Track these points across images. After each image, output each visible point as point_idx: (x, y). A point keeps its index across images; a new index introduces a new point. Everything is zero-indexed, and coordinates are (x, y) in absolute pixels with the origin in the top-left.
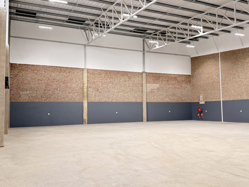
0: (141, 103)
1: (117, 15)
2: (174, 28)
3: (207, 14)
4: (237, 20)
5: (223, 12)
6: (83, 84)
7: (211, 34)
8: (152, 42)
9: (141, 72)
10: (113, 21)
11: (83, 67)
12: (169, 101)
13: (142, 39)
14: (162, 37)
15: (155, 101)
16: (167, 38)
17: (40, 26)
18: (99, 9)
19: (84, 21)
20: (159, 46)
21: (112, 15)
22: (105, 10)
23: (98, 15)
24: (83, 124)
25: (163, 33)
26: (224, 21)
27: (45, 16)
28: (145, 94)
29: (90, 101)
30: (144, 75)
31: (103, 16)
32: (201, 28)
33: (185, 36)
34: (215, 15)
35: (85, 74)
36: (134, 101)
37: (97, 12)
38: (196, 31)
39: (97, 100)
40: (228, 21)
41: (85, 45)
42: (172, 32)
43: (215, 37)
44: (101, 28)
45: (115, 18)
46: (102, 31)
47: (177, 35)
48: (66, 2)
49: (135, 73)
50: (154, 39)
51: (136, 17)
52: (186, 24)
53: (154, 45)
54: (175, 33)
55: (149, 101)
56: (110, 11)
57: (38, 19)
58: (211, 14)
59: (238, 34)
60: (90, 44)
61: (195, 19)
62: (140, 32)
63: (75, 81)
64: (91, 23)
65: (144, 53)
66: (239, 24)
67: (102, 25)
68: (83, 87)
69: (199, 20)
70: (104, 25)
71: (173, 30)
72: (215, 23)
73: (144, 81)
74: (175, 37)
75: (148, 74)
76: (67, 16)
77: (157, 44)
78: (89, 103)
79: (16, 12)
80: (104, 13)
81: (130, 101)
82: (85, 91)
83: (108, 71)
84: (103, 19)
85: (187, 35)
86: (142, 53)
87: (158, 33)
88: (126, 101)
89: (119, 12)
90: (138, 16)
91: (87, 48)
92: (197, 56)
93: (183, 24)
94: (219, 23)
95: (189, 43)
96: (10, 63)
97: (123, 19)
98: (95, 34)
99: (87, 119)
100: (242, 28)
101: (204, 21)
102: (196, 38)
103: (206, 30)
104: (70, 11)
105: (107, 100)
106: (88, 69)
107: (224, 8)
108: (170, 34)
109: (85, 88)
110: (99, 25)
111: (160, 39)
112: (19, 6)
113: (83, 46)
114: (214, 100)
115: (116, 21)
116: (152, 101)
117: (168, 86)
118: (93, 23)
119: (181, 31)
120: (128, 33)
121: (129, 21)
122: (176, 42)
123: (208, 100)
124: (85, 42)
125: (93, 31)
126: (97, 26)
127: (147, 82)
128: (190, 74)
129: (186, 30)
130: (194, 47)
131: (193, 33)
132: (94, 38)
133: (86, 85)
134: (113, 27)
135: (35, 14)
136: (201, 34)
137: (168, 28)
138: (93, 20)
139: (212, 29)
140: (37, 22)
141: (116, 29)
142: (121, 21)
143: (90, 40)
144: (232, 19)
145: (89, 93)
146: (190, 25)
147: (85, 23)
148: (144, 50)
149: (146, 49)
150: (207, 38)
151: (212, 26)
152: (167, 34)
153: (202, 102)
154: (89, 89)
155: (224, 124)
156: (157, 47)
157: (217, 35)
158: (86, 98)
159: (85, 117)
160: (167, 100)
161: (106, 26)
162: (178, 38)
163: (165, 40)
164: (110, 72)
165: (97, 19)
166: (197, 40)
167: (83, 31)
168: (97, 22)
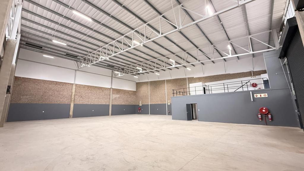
0: (109, 105)
1: (97, 56)
2: (129, 67)
3: (144, 63)
4: (157, 67)
5: (151, 63)
6: (72, 93)
7: (145, 72)
8: (116, 72)
9: (110, 88)
10: (95, 59)
11: (73, 83)
12: (125, 104)
13: (111, 70)
14: (122, 71)
15: (117, 104)
16: (125, 72)
17: (44, 55)
18: (87, 52)
19: (77, 57)
20: (120, 75)
21: (95, 56)
22: (90, 53)
23: (86, 55)
24: (69, 118)
25: (123, 69)
26: (151, 67)
27: (49, 49)
28: (111, 100)
29: (75, 103)
30: (111, 90)
31: (89, 56)
32: (141, 69)
33: (134, 72)
34: (147, 64)
35: (74, 87)
36: (104, 104)
37: (86, 53)
38: (139, 70)
39: (81, 103)
40: (153, 68)
41: (76, 70)
42: (127, 69)
43: (147, 74)
44: (87, 62)
45: (96, 58)
46: (88, 64)
47: (129, 71)
48: (66, 45)
49: (107, 88)
50: (118, 71)
51: (109, 59)
52: (134, 66)
53: (118, 74)
54: (129, 70)
55: (113, 104)
56: (94, 54)
57: (44, 51)
58: (146, 63)
59: (157, 74)
60: (79, 70)
61: (138, 65)
62: (111, 67)
63: (66, 91)
64: (81, 58)
65: (112, 78)
66: (158, 69)
67: (88, 60)
68: (71, 95)
69: (140, 65)
70: (89, 60)
71: (128, 68)
72: (147, 68)
73: (111, 93)
74: (129, 72)
75: (114, 89)
76: (65, 52)
77: (119, 74)
78: (74, 105)
79: (26, 44)
80: (90, 54)
81: (102, 104)
82: (73, 97)
83: (90, 86)
84: (89, 57)
85: (134, 71)
86: (111, 78)
87: (120, 68)
88: (100, 103)
89: (99, 55)
90: (110, 58)
91: (77, 71)
92: (139, 82)
93: (133, 66)
94: (149, 68)
95: (136, 75)
96: (14, 76)
97: (101, 59)
98: (83, 65)
99: (72, 115)
100: (158, 71)
101: (142, 66)
102: (139, 73)
103: (143, 70)
104: (68, 50)
105: (88, 103)
106: (76, 84)
107: (151, 61)
108: (126, 70)
109: (73, 95)
110: (86, 60)
111: (121, 72)
112: (29, 40)
113: (74, 71)
114: (146, 104)
115: (97, 59)
116: (115, 104)
117: (124, 96)
118: (83, 58)
119: (131, 69)
120: (104, 66)
121: (104, 60)
122: (129, 74)
123: (143, 104)
124: (77, 69)
125: (82, 62)
126: (85, 61)
127: (113, 94)
128: (135, 90)
129: (134, 69)
130: (137, 77)
131: (137, 71)
132: (82, 66)
133: (74, 94)
134: (95, 62)
135: (42, 47)
136: (141, 72)
137: (125, 67)
138: (83, 57)
139: (146, 70)
140: (42, 52)
141: (96, 63)
142: (100, 60)
143: (80, 68)
144: (155, 67)
145: (75, 98)
146: (136, 67)
147: (77, 58)
148: (112, 76)
149: (114, 76)
150: (144, 74)
151: (146, 69)
152: (125, 70)
153: (141, 105)
154: (76, 96)
155: (150, 115)
156: (119, 75)
157: (148, 73)
158: (73, 102)
159: (71, 113)
160: (123, 103)
161: (90, 61)
162: (130, 72)
163: (124, 72)
164: (91, 87)
165: (86, 56)
166: (139, 75)
167: (75, 62)
168: (85, 58)
